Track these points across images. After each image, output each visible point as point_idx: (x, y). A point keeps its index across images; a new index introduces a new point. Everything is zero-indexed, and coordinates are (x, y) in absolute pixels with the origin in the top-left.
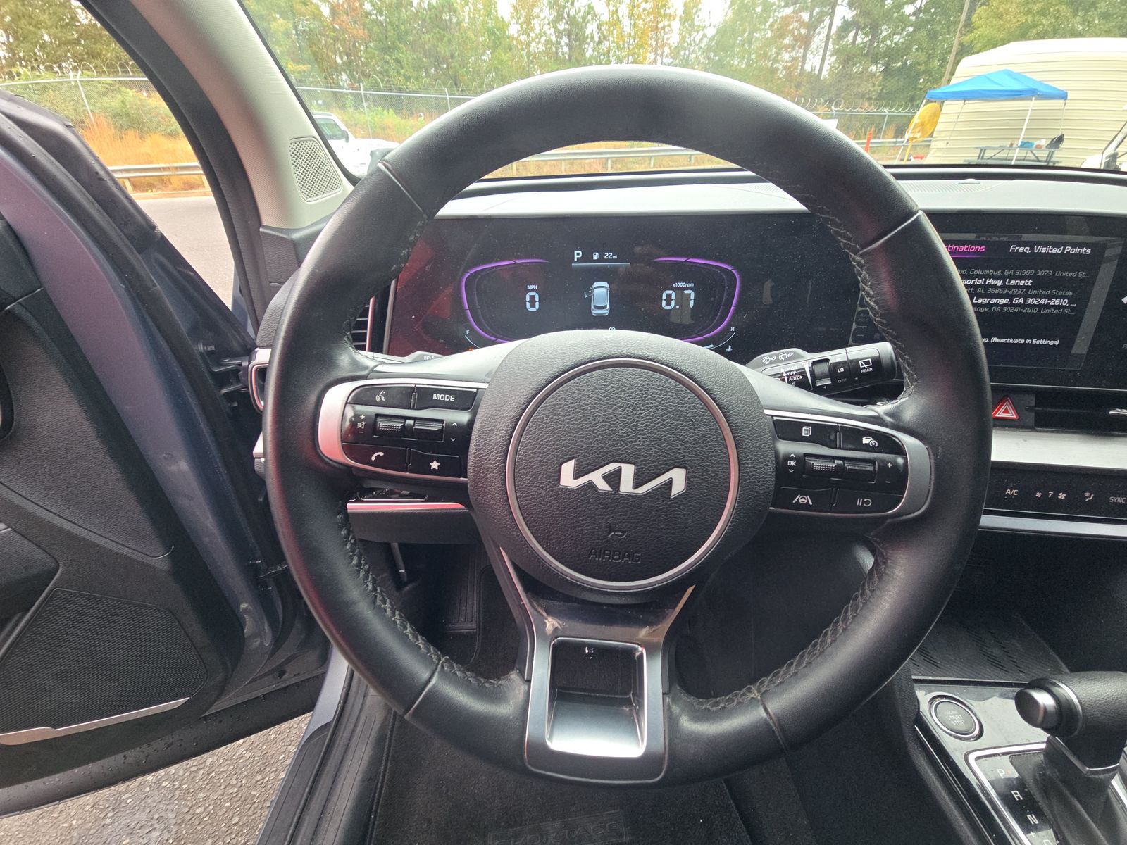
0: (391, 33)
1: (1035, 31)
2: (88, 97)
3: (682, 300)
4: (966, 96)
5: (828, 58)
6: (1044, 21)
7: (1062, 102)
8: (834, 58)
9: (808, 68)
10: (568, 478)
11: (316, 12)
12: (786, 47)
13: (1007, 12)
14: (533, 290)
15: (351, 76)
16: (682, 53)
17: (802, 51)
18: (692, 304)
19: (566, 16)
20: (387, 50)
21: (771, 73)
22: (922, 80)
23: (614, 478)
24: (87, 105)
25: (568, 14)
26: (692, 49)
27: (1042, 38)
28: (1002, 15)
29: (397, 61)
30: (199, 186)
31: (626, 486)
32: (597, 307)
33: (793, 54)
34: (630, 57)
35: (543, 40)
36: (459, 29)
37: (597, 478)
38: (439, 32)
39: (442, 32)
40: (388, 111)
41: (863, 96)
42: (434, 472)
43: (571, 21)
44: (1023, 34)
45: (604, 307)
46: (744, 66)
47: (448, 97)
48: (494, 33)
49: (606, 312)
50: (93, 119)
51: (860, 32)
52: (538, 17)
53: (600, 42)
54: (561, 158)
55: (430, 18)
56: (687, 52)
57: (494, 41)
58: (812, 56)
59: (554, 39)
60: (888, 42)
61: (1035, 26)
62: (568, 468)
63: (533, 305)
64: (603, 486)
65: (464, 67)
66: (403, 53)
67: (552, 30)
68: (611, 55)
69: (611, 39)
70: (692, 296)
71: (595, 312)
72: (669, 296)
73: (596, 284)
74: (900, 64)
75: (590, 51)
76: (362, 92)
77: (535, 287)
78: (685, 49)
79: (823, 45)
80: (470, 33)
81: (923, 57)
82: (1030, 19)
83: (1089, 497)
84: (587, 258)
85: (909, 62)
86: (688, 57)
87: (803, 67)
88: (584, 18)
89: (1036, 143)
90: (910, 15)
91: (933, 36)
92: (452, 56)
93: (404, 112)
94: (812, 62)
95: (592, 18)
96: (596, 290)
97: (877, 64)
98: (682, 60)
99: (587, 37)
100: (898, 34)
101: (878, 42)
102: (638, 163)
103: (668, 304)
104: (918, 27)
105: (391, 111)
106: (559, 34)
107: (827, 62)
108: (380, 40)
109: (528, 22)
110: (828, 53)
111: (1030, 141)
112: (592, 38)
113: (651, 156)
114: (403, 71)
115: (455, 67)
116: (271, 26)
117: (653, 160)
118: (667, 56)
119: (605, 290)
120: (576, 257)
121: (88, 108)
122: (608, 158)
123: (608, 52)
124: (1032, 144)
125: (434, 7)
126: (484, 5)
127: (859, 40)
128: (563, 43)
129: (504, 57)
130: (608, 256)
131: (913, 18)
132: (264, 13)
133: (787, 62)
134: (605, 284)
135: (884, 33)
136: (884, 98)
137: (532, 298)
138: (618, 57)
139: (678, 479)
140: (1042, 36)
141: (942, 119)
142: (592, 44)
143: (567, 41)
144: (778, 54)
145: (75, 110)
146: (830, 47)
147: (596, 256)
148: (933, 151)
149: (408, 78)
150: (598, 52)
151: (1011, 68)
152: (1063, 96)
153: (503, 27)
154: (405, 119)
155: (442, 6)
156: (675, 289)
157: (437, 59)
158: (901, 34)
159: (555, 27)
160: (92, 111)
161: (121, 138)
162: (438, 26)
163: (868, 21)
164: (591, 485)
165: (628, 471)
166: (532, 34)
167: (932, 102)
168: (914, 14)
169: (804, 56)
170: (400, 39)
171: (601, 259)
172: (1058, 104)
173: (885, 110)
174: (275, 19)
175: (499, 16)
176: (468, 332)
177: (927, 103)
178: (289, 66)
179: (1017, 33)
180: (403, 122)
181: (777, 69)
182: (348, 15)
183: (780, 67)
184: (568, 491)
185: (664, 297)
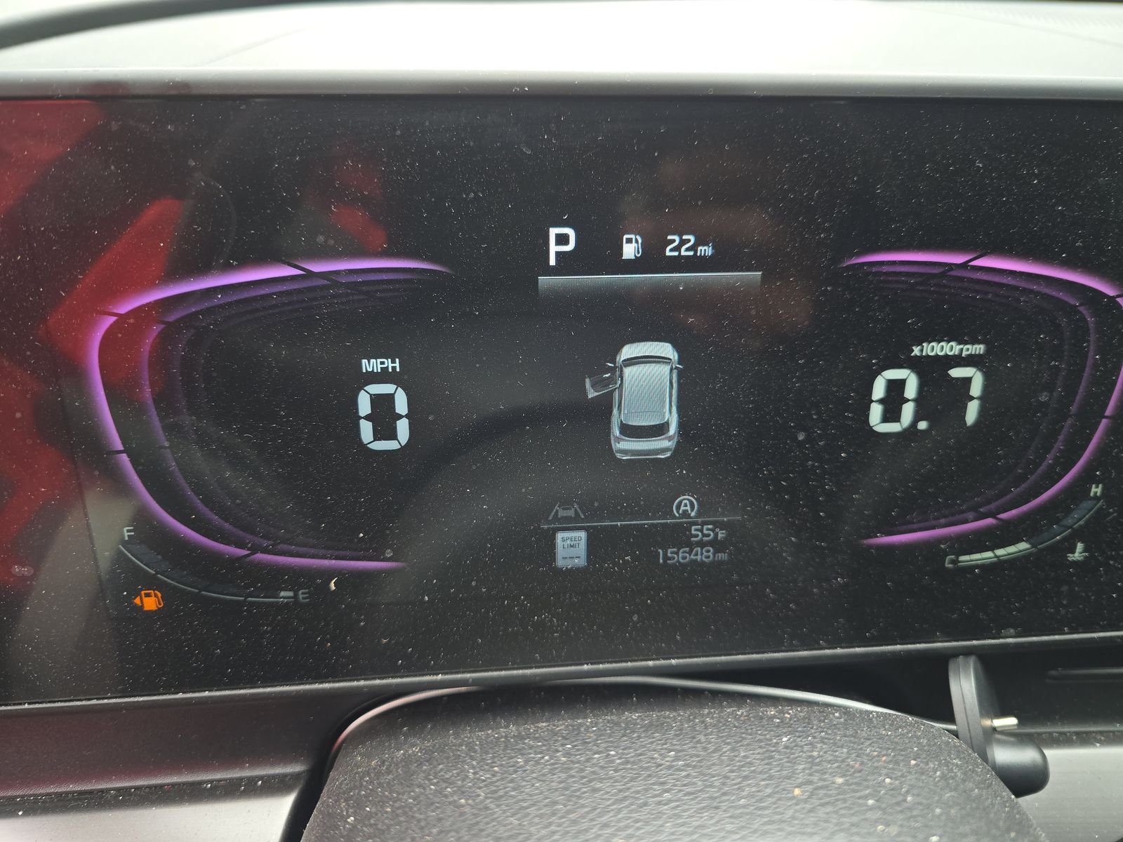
3: (941, 399)
14: (383, 377)
18: (972, 412)
32: (630, 431)
45: (659, 430)
63: (384, 431)
70: (976, 389)
72: (896, 388)
73: (628, 351)
77: (394, 364)
96: (627, 371)
103: (891, 414)
119: (663, 371)
120: (554, 249)
130: (680, 245)
134: (665, 349)
137: (383, 405)
156: (918, 364)
171: (651, 260)
185: (879, 390)
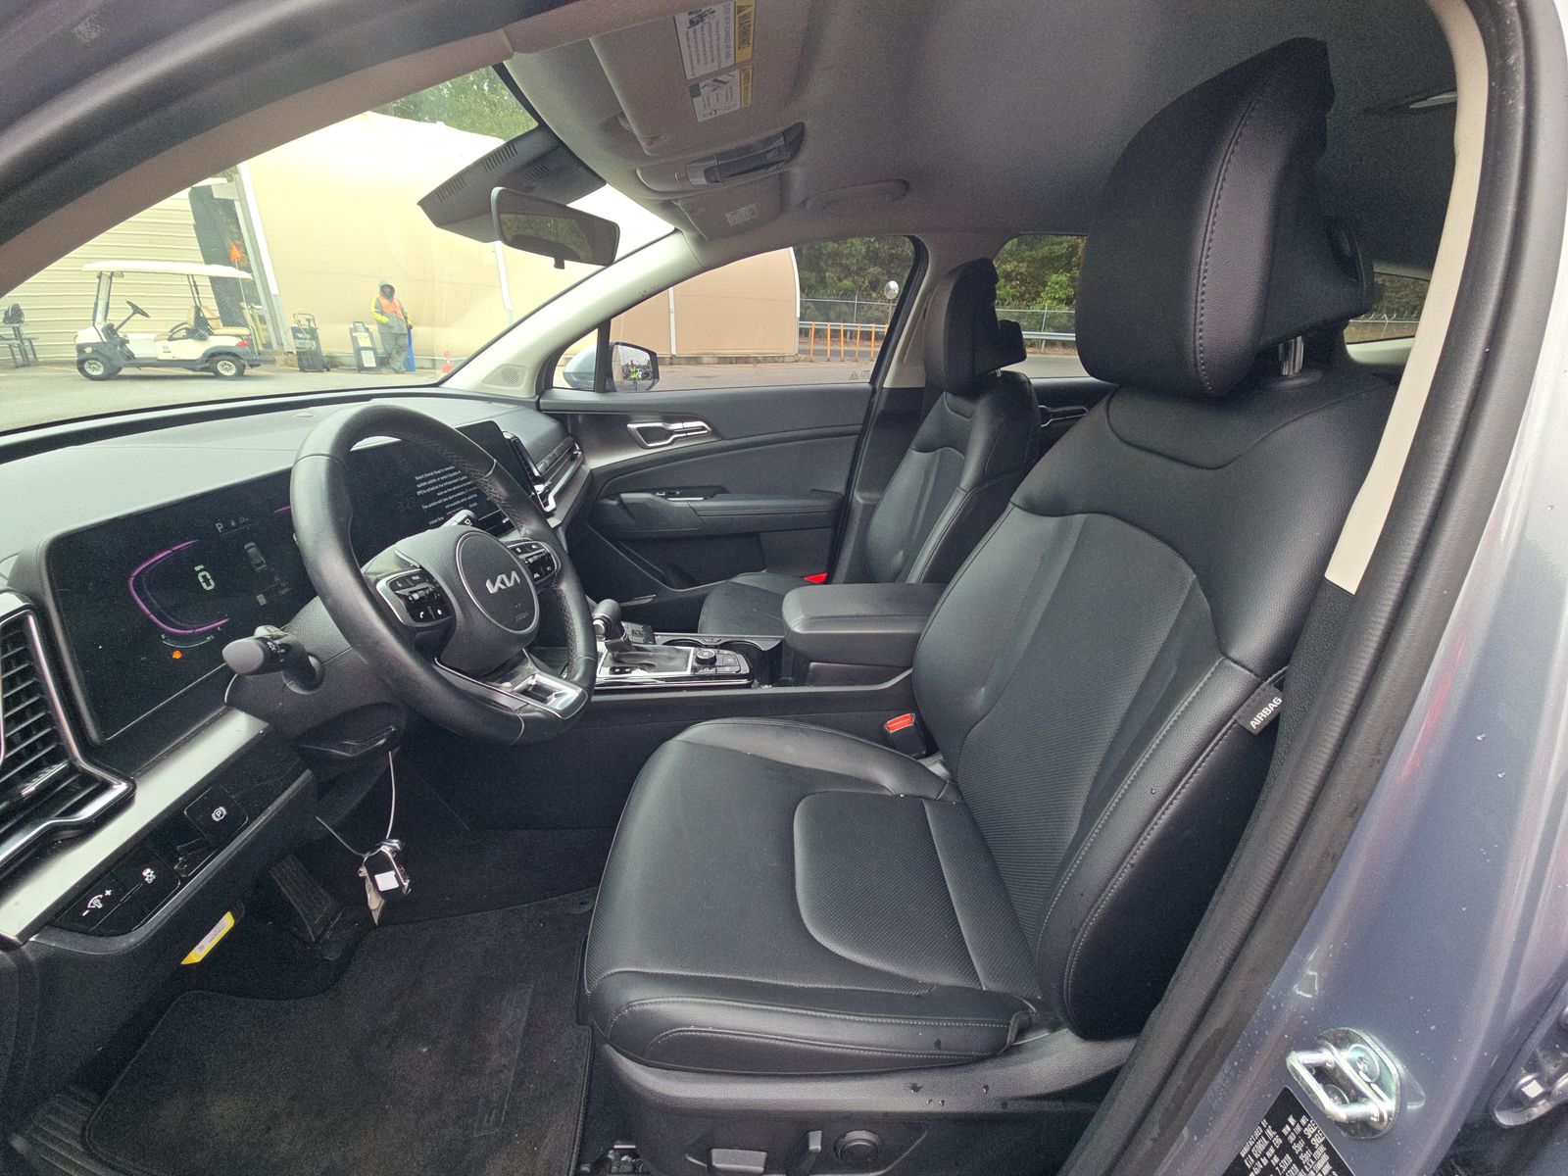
14: (201, 570)
45: (262, 563)
62: (488, 584)
63: (209, 584)
73: (246, 547)
77: (201, 567)
84: (227, 527)
96: (249, 551)
119: (254, 549)
120: (219, 529)
134: (252, 544)
137: (204, 577)
147: (233, 523)
171: (238, 526)
176: (163, 636)
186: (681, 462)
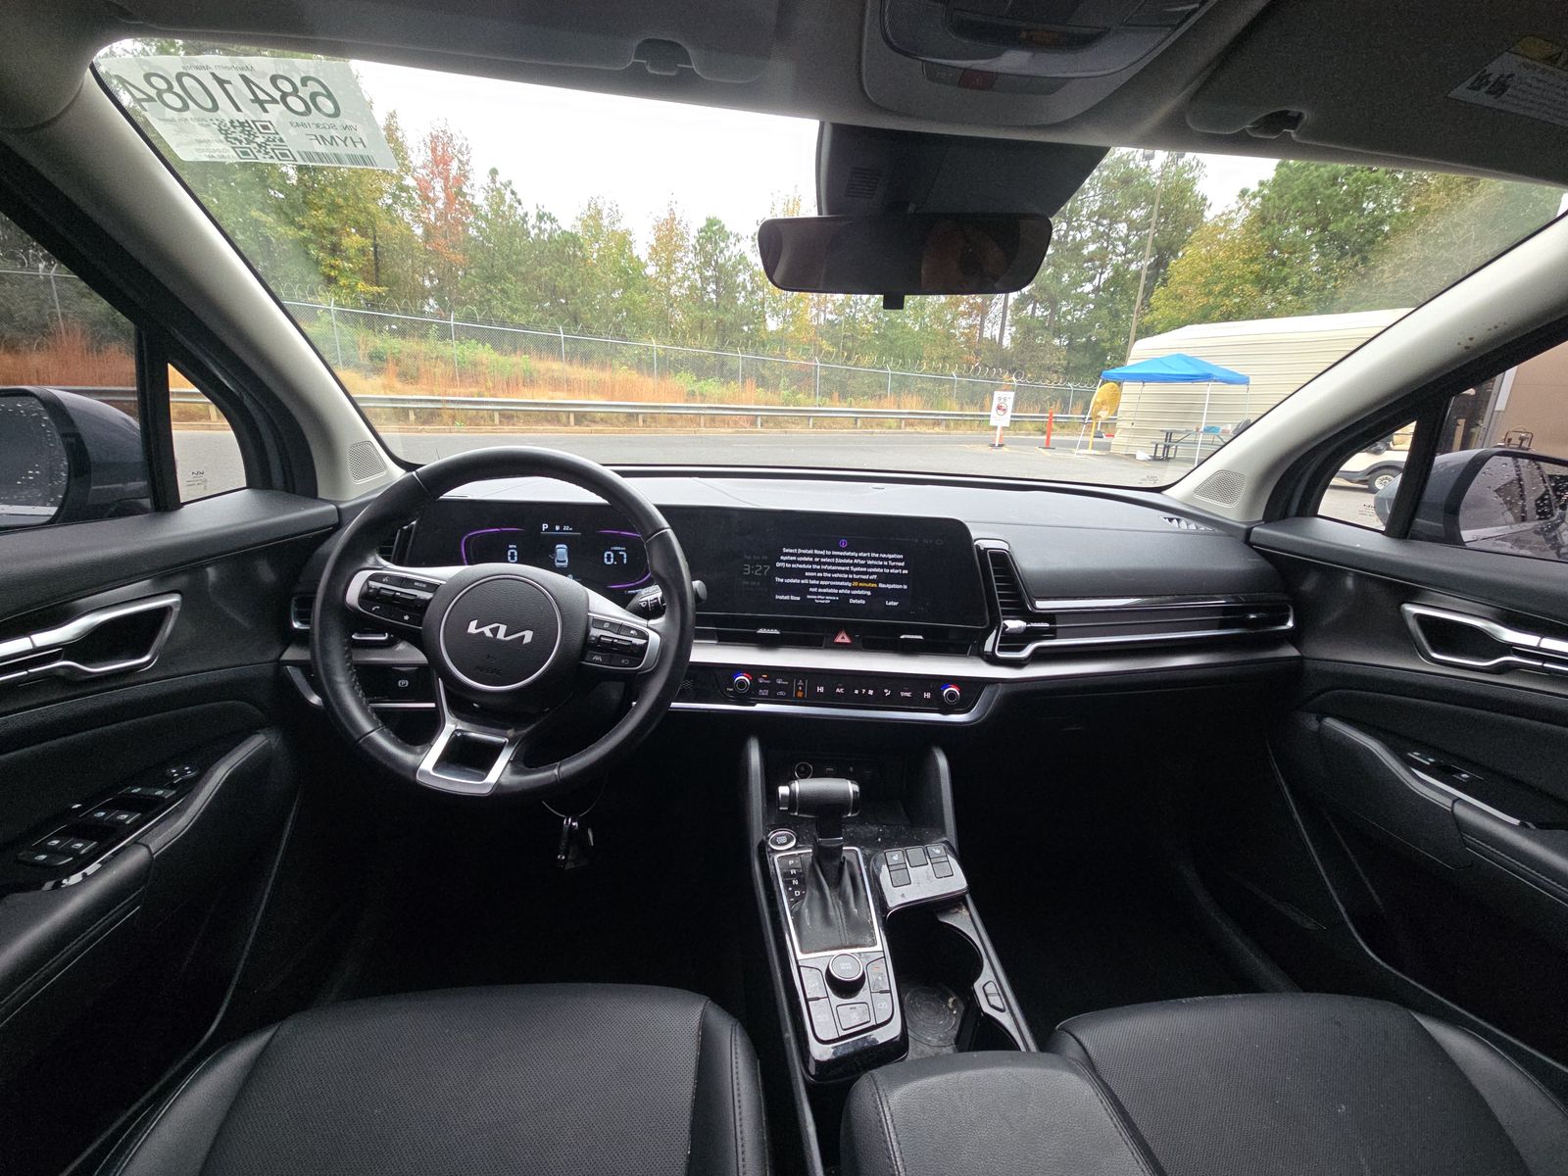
0: (499, 262)
1: (1218, 313)
2: (62, 298)
3: (619, 558)
4: (1145, 378)
5: (1007, 328)
6: (1227, 302)
7: (1244, 387)
8: (1014, 329)
9: (987, 334)
10: (472, 628)
11: (406, 232)
12: (963, 314)
13: (1187, 293)
14: (513, 548)
15: (440, 301)
16: (848, 310)
17: (979, 319)
18: (625, 561)
19: (713, 263)
20: (491, 279)
21: (947, 338)
22: (1109, 358)
23: (495, 631)
24: (58, 307)
25: (717, 262)
26: (858, 308)
27: (1227, 320)
28: (1182, 297)
29: (502, 291)
30: (201, 417)
31: (501, 635)
32: (558, 561)
33: (970, 321)
34: (788, 310)
35: (686, 284)
36: (585, 265)
37: (487, 631)
38: (559, 266)
39: (563, 267)
40: (484, 345)
41: (1049, 369)
42: (405, 621)
43: (718, 267)
44: (1205, 317)
45: (564, 561)
46: (917, 329)
47: (562, 336)
48: (627, 273)
49: (565, 564)
50: (62, 324)
51: (1038, 305)
52: (681, 260)
53: (753, 292)
54: (700, 412)
55: (549, 251)
56: (853, 310)
57: (626, 281)
58: (990, 325)
59: (699, 284)
60: (1069, 318)
61: (1218, 307)
62: (473, 624)
63: (513, 558)
64: (489, 634)
65: (588, 305)
66: (512, 284)
67: (697, 276)
68: (766, 306)
69: (766, 290)
70: (625, 556)
71: (557, 564)
72: (609, 555)
73: (558, 546)
74: (1084, 339)
75: (742, 300)
76: (452, 322)
78: (851, 307)
79: (1001, 315)
80: (598, 271)
81: (1107, 335)
82: (1211, 300)
83: (887, 692)
84: (551, 528)
85: (1094, 339)
86: (854, 315)
87: (981, 334)
88: (734, 268)
89: (1222, 428)
90: (1089, 293)
91: (1115, 315)
92: (574, 292)
93: (506, 347)
94: (991, 331)
95: (745, 268)
96: (558, 549)
97: (1060, 338)
98: (848, 318)
99: (738, 285)
100: (1078, 310)
101: (1059, 317)
102: (793, 423)
103: (609, 560)
104: (1098, 306)
105: (488, 345)
106: (705, 280)
107: (1006, 333)
108: (483, 268)
109: (669, 265)
110: (1007, 323)
111: (1216, 426)
112: (744, 288)
113: (810, 417)
114: (509, 303)
115: (576, 304)
116: (343, 241)
117: (811, 420)
118: (831, 313)
119: (565, 551)
120: (544, 528)
121: (58, 310)
122: (757, 416)
123: (763, 304)
124: (1218, 429)
125: (556, 241)
126: (617, 244)
127: (1038, 313)
128: (709, 289)
129: (638, 298)
130: (566, 528)
131: (1092, 296)
132: (335, 226)
133: (964, 328)
134: (565, 546)
135: (1064, 309)
136: (1070, 372)
137: (512, 553)
138: (774, 309)
139: (528, 636)
140: (1227, 317)
141: (1123, 399)
142: (743, 293)
143: (714, 287)
144: (954, 319)
145: (39, 311)
146: (1009, 317)
147: (557, 528)
148: (1119, 431)
149: (514, 311)
150: (751, 303)
151: (1183, 352)
152: (1245, 381)
153: (640, 266)
154: (506, 355)
155: (566, 241)
156: (613, 551)
157: (554, 292)
158: (1082, 311)
159: (701, 274)
160: (63, 314)
161: (99, 351)
162: (558, 260)
163: (1045, 296)
164: (483, 633)
165: (503, 629)
166: (673, 277)
167: (1107, 382)
168: (1093, 291)
169: (982, 324)
170: (510, 269)
171: (561, 530)
172: (1241, 389)
173: (1070, 384)
174: (349, 235)
175: (635, 255)
177: (1103, 383)
178: (359, 286)
179: (1199, 314)
180: (502, 359)
181: (954, 335)
182: (446, 238)
183: (957, 333)
184: (471, 634)
185: (606, 556)
186: (1524, 721)
